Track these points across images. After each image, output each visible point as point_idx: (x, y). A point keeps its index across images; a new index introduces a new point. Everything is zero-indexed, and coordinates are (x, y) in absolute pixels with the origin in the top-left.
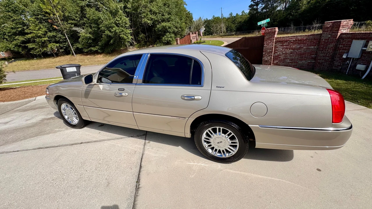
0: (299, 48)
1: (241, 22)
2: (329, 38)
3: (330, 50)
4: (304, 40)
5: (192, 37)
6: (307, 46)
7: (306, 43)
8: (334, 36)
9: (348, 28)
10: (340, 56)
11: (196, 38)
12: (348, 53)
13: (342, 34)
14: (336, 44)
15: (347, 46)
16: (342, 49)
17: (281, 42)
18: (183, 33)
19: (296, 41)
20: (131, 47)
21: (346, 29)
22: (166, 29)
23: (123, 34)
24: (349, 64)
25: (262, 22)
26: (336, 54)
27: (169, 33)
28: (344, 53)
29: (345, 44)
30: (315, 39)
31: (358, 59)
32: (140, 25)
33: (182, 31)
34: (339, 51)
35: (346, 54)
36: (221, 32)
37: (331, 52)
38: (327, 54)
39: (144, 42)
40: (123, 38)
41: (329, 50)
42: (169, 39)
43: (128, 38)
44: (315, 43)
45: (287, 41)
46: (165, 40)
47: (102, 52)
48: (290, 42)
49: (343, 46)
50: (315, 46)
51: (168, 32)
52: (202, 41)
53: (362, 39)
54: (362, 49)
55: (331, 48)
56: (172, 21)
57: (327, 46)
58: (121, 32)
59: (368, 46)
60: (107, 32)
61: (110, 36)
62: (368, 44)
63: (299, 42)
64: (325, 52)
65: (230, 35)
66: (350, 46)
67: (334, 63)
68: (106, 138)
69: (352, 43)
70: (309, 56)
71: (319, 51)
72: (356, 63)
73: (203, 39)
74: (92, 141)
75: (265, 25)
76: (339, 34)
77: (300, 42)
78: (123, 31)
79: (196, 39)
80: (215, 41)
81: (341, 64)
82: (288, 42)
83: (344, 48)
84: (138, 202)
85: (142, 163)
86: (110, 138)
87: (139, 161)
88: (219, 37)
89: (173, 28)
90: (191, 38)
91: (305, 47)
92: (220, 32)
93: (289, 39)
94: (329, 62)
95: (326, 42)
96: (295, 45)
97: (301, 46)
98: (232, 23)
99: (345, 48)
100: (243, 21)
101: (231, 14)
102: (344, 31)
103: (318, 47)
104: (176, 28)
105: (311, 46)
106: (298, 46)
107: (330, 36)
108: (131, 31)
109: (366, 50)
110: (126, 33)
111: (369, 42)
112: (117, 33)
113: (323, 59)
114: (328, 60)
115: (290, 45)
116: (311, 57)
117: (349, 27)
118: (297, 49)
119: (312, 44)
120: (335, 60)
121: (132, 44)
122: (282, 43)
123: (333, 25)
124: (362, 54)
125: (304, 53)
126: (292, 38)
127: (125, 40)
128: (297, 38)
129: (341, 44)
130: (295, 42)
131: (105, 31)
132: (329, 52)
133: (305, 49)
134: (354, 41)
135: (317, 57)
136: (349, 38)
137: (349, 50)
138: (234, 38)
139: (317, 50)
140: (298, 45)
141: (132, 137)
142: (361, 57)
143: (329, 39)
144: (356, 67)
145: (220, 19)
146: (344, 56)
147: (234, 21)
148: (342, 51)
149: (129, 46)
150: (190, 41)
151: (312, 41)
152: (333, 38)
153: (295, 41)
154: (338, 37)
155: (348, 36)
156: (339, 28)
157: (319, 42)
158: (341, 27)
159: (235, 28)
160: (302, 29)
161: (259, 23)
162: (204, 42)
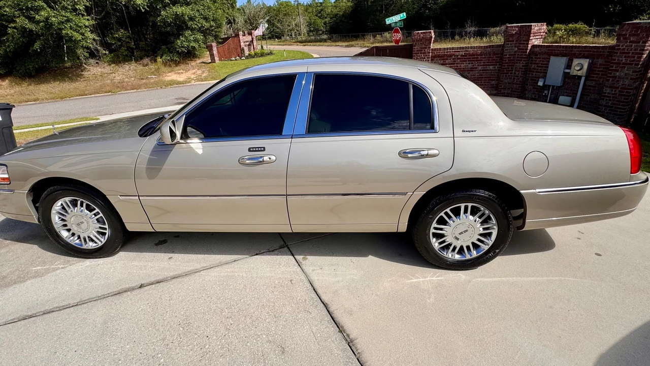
0: (471, 68)
1: (337, 14)
2: (516, 52)
3: (519, 74)
4: (479, 55)
5: (244, 42)
6: (483, 65)
7: (482, 60)
8: (522, 49)
9: (540, 37)
10: (534, 83)
11: (252, 45)
12: (544, 77)
13: (534, 46)
14: (526, 63)
15: (542, 67)
16: (536, 72)
17: (441, 57)
18: (219, 32)
19: (466, 56)
20: (92, 61)
21: (538, 39)
22: (184, 22)
23: (71, 28)
24: (548, 95)
25: (394, 19)
26: (528, 79)
27: (191, 31)
28: (539, 78)
29: (539, 64)
30: (494, 54)
31: (559, 88)
32: (113, 9)
33: (218, 27)
34: (532, 74)
35: (543, 80)
36: (300, 34)
37: (521, 77)
38: (514, 79)
39: (128, 50)
40: (70, 39)
41: (517, 73)
42: (192, 44)
43: (85, 39)
44: (494, 60)
45: (451, 56)
46: (183, 47)
47: (7, 72)
48: (456, 57)
49: (537, 67)
50: (494, 65)
51: (188, 28)
52: (266, 52)
53: (563, 55)
54: (564, 72)
55: (520, 68)
56: (196, 4)
57: (513, 66)
58: (63, 23)
59: (573, 67)
60: (21, 21)
61: (31, 31)
62: (572, 63)
63: (470, 58)
64: (510, 76)
65: (316, 41)
66: (548, 67)
67: (525, 95)
68: (198, 266)
69: (549, 62)
70: (488, 82)
71: (503, 74)
72: (558, 94)
73: (267, 48)
74: (167, 278)
75: (398, 25)
76: (530, 46)
77: (473, 58)
78: (68, 20)
79: (252, 47)
80: (294, 51)
81: (535, 96)
82: (453, 57)
83: (538, 69)
84: (369, 362)
85: (323, 297)
86: (208, 264)
87: (314, 295)
88: (298, 43)
89: (198, 20)
90: (242, 44)
91: (480, 68)
92: (297, 33)
93: (454, 52)
94: (518, 92)
95: (512, 58)
96: (465, 63)
97: (473, 66)
98: (317, 16)
99: (540, 70)
100: (341, 13)
102: (536, 42)
103: (500, 67)
104: (206, 19)
105: (489, 65)
106: (470, 66)
107: (516, 49)
108: (92, 22)
109: (569, 73)
110: (77, 25)
111: (572, 60)
112: (51, 24)
113: (509, 88)
114: (517, 89)
115: (457, 64)
116: (491, 84)
117: (542, 35)
118: (468, 71)
119: (490, 62)
120: (526, 90)
121: (93, 54)
122: (444, 59)
123: (520, 30)
124: (564, 80)
125: (479, 78)
126: (459, 52)
127: (76, 42)
128: (467, 51)
129: (534, 64)
130: (465, 59)
131: (15, 17)
132: (517, 76)
133: (480, 70)
134: (553, 59)
135: (500, 84)
136: (544, 54)
137: (547, 73)
138: (329, 48)
139: (498, 73)
140: (469, 63)
141: (257, 254)
142: (563, 84)
143: (515, 55)
144: (558, 100)
145: (291, 6)
146: (540, 83)
147: (320, 13)
148: (536, 74)
149: (86, 58)
150: (239, 50)
151: (490, 57)
152: (521, 52)
153: (463, 56)
154: (528, 51)
155: (543, 50)
156: (530, 37)
157: (501, 58)
158: (532, 35)
159: (324, 27)
160: (449, 34)
161: (389, 21)
162: (271, 53)
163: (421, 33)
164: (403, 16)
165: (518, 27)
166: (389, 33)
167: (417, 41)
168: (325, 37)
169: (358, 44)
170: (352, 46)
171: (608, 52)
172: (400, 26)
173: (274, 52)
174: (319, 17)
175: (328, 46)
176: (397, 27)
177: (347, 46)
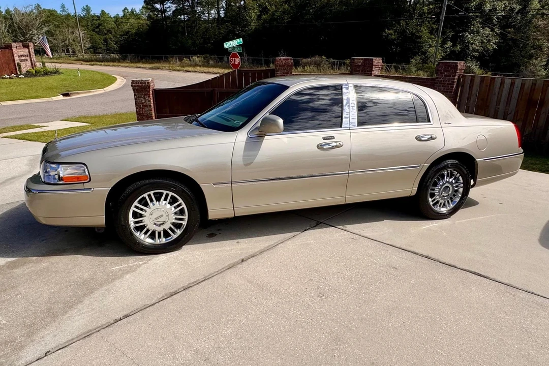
1: (129, 32)
5: (19, 56)
11: (29, 60)
21: (377, 70)
25: (231, 43)
36: (79, 52)
52: (50, 70)
65: (108, 61)
73: (50, 66)
75: (236, 49)
79: (29, 63)
90: (16, 58)
92: (75, 49)
98: (93, 31)
100: (134, 31)
101: (87, 9)
102: (377, 73)
117: (380, 68)
123: (364, 63)
145: (58, 16)
147: (97, 27)
150: (13, 65)
158: (374, 67)
159: (104, 45)
160: (263, 62)
161: (227, 45)
162: (56, 72)
163: (284, 59)
164: (239, 41)
165: (362, 59)
166: (198, 57)
167: (280, 66)
168: (116, 56)
169: (165, 67)
170: (158, 68)
171: (431, 82)
172: (239, 51)
173: (61, 71)
174: (96, 32)
175: (126, 67)
176: (234, 51)
177: (150, 68)
